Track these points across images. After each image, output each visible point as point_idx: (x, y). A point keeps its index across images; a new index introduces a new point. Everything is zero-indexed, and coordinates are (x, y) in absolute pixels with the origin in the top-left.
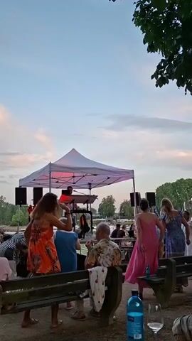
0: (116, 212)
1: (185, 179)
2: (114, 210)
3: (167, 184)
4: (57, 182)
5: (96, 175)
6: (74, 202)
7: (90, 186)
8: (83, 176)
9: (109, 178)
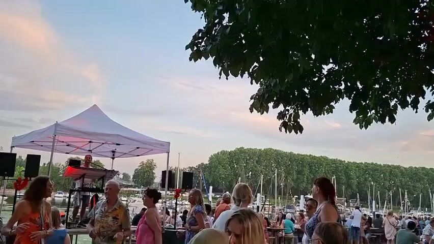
0: (155, 181)
1: (245, 148)
2: (153, 178)
3: (223, 153)
4: (67, 145)
5: (119, 145)
6: (85, 176)
7: (113, 155)
8: (103, 143)
9: (138, 148)
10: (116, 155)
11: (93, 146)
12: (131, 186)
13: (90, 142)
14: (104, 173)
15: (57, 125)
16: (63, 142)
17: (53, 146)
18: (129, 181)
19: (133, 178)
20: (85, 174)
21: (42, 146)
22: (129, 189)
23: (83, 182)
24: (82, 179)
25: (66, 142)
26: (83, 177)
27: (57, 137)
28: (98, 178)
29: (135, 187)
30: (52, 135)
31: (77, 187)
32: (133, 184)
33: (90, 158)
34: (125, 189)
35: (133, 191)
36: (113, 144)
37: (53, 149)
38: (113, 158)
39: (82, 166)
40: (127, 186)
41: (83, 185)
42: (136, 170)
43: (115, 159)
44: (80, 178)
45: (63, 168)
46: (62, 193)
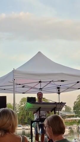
4: (23, 87)
5: (63, 81)
6: (41, 110)
7: (59, 91)
8: (50, 82)
9: (78, 82)
10: (61, 90)
11: (43, 85)
12: (73, 116)
13: (40, 82)
14: (55, 106)
15: (14, 71)
16: (20, 84)
17: (14, 88)
18: (70, 112)
19: (74, 109)
20: (40, 108)
21: (5, 89)
22: (71, 119)
23: (40, 114)
24: (38, 112)
25: (22, 84)
26: (39, 110)
27: (15, 82)
28: (51, 110)
29: (76, 117)
30: (11, 80)
31: (35, 119)
32: (74, 114)
33: (41, 95)
34: (69, 119)
35: (75, 120)
36: (59, 81)
37: (14, 91)
38: (59, 93)
39: (37, 101)
40: (70, 117)
41: (40, 116)
42: (75, 102)
43: (61, 94)
44: (37, 111)
45: (19, 107)
46: (21, 126)
